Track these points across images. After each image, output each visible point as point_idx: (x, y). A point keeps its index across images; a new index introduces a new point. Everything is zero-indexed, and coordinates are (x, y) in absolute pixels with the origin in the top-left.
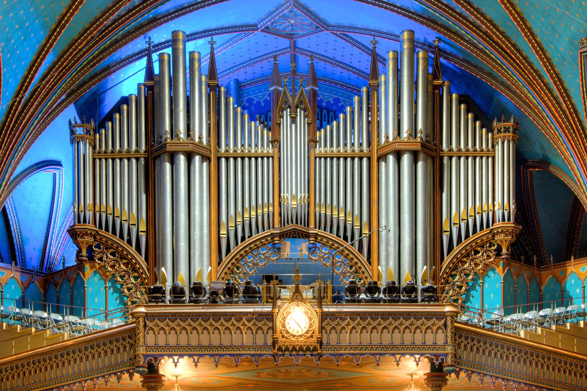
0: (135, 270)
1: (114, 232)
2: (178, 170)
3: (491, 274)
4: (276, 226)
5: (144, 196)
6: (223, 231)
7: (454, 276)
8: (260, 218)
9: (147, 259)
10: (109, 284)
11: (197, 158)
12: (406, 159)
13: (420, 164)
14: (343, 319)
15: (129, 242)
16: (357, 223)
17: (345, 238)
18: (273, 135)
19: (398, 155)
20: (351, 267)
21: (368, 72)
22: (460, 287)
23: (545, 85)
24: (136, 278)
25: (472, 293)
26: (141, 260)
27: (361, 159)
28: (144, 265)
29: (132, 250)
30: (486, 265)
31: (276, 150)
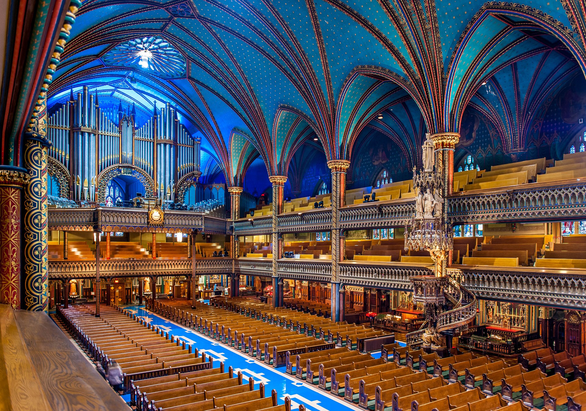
0: (64, 173)
1: (55, 158)
2: (85, 139)
3: (192, 186)
4: (120, 163)
5: (68, 145)
6: (100, 162)
7: (181, 187)
8: (114, 159)
9: (69, 169)
10: (52, 178)
11: (92, 135)
12: (168, 146)
13: (172, 148)
14: (170, 215)
15: (62, 162)
16: (149, 165)
17: (145, 170)
18: (119, 129)
19: (165, 145)
20: (146, 180)
21: (153, 111)
22: (183, 191)
23: (214, 132)
24: (64, 177)
25: (186, 192)
26: (67, 169)
27: (150, 142)
28: (68, 172)
29: (63, 165)
30: (191, 184)
31: (121, 135)
